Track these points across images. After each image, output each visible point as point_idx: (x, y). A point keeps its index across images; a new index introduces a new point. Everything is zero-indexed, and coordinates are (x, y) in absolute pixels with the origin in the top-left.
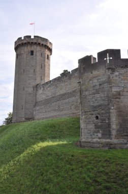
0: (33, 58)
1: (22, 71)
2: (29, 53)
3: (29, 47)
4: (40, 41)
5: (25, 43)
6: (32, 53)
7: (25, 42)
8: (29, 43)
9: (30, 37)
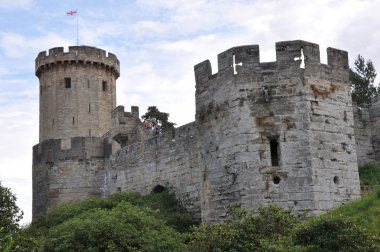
0: (69, 94)
1: (50, 122)
2: (61, 84)
3: (61, 70)
4: (82, 56)
5: (52, 64)
6: (68, 83)
7: (51, 61)
8: (59, 62)
9: (61, 49)
